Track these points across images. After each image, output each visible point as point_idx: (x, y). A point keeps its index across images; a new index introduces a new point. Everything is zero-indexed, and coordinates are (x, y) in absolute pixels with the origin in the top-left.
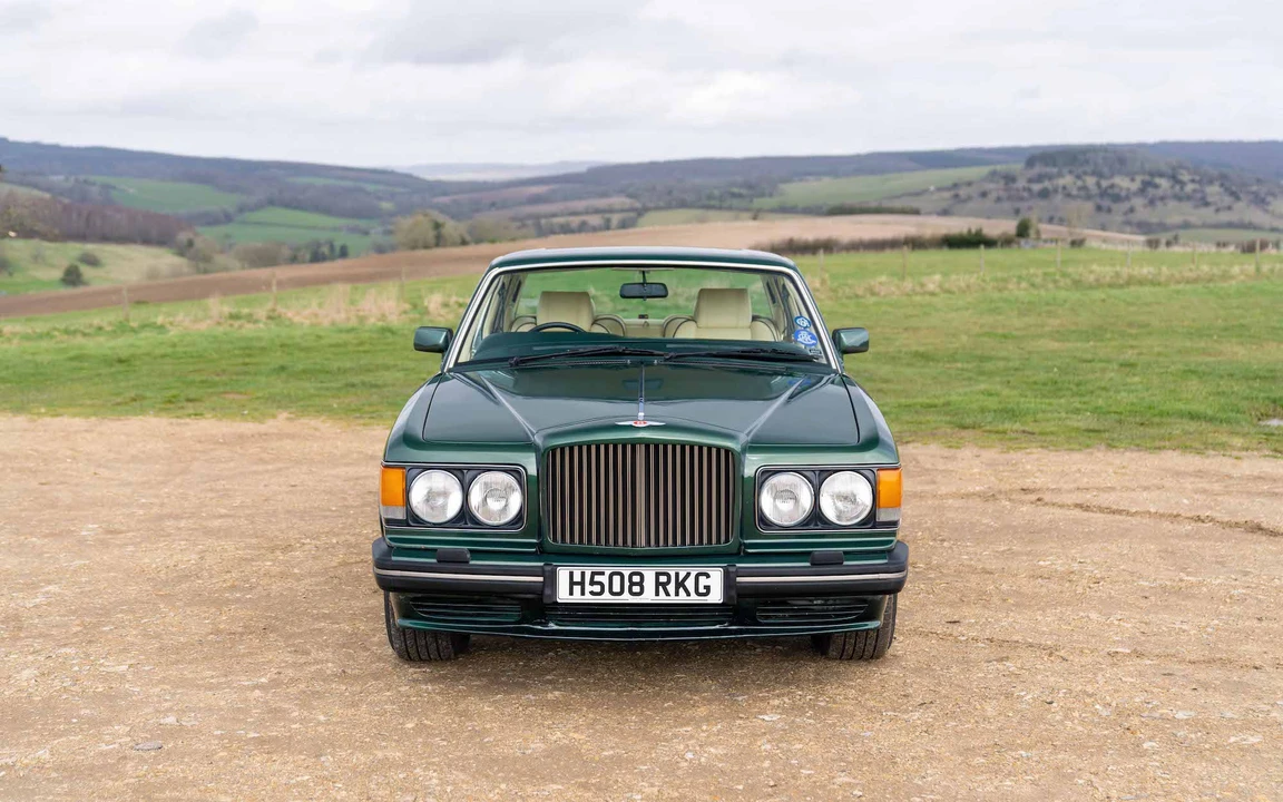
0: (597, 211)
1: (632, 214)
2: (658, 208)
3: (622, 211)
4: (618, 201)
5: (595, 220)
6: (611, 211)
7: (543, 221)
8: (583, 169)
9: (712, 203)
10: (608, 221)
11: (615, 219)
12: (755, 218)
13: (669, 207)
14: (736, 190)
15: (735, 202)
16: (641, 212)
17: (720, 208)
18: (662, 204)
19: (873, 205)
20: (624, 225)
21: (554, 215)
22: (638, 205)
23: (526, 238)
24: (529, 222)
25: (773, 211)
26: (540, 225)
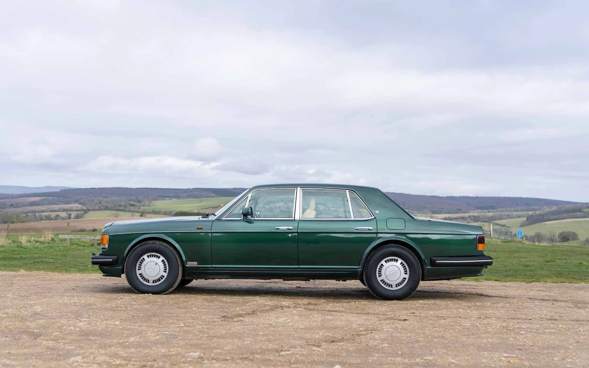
0: (64, 210)
1: (83, 212)
2: (94, 210)
3: (77, 210)
4: (75, 206)
5: (63, 214)
6: (72, 210)
7: (37, 214)
8: (58, 190)
9: (121, 208)
10: (70, 215)
11: (73, 214)
12: (141, 216)
13: (100, 209)
14: (132, 203)
15: (132, 208)
16: (86, 212)
17: (125, 211)
18: (96, 208)
19: (196, 211)
20: (77, 217)
21: (43, 211)
22: (85, 208)
23: (29, 221)
24: (30, 214)
25: (149, 213)
26: (35, 215)
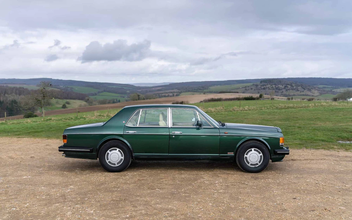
0: (171, 93)
1: (179, 93)
2: (184, 92)
3: (176, 92)
4: (175, 90)
5: (171, 94)
6: (174, 93)
7: (160, 95)
8: (168, 84)
9: (195, 91)
10: (174, 94)
11: (175, 94)
12: (204, 94)
13: (186, 92)
14: (200, 88)
15: (200, 91)
16: (180, 93)
17: (197, 92)
18: (185, 91)
19: (229, 91)
20: (177, 95)
21: (162, 93)
22: (180, 91)
23: (157, 98)
24: (157, 95)
25: (208, 92)
26: (159, 95)
